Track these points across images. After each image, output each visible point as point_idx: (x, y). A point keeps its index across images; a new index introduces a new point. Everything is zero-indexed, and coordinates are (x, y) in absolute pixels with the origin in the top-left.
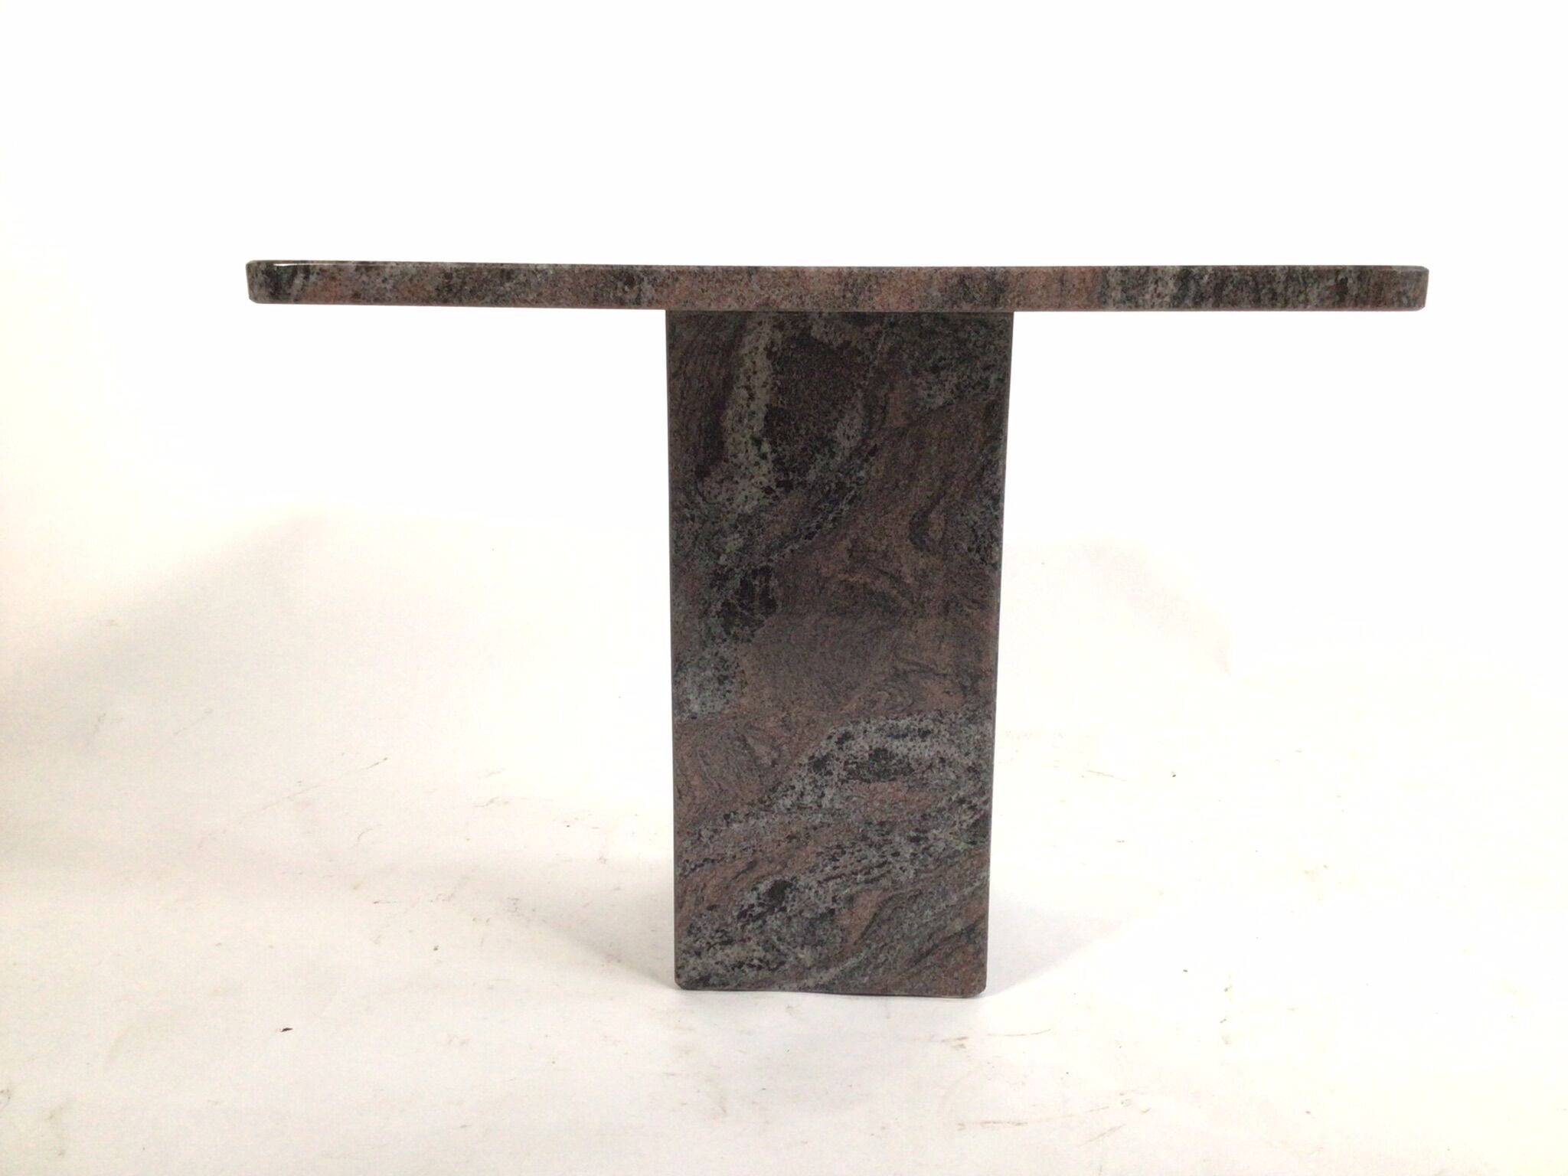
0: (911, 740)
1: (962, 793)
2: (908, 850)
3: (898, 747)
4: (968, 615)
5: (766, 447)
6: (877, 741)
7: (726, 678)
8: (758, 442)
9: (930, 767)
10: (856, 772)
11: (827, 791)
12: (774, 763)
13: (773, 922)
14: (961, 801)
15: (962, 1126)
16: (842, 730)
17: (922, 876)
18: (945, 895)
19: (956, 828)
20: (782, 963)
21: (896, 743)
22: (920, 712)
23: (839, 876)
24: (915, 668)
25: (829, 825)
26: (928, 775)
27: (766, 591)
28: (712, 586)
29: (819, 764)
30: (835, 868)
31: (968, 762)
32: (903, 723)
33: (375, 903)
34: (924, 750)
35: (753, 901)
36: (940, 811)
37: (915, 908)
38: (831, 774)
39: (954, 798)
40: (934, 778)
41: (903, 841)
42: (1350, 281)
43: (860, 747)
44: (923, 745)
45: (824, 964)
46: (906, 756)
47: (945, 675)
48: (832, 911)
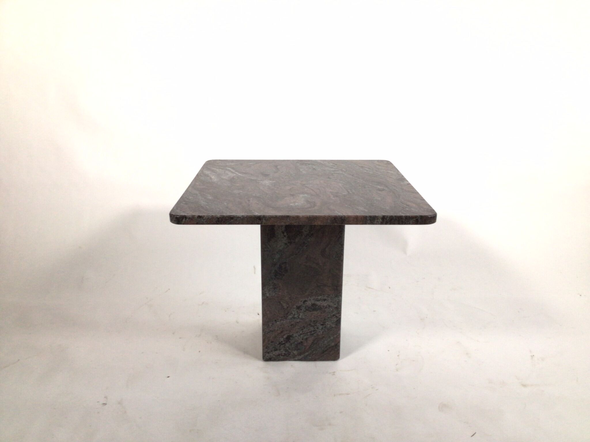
0: (322, 301)
1: (334, 314)
2: (321, 327)
3: (318, 303)
4: (335, 272)
5: (285, 234)
6: (313, 302)
7: (275, 288)
8: (283, 233)
9: (326, 308)
10: (308, 309)
11: (301, 314)
12: (287, 307)
13: (287, 345)
14: (334, 315)
15: (335, 395)
16: (304, 299)
17: (325, 333)
18: (330, 337)
19: (332, 322)
20: (289, 354)
21: (318, 302)
22: (324, 295)
23: (303, 334)
24: (322, 285)
25: (301, 322)
27: (285, 268)
29: (299, 308)
30: (303, 332)
31: (335, 306)
32: (319, 298)
33: (180, 338)
34: (325, 304)
36: (328, 318)
37: (322, 341)
38: (302, 310)
39: (332, 315)
40: (327, 310)
41: (319, 325)
43: (309, 303)
44: (324, 302)
45: (300, 354)
46: (320, 305)
47: (330, 286)
48: (302, 342)
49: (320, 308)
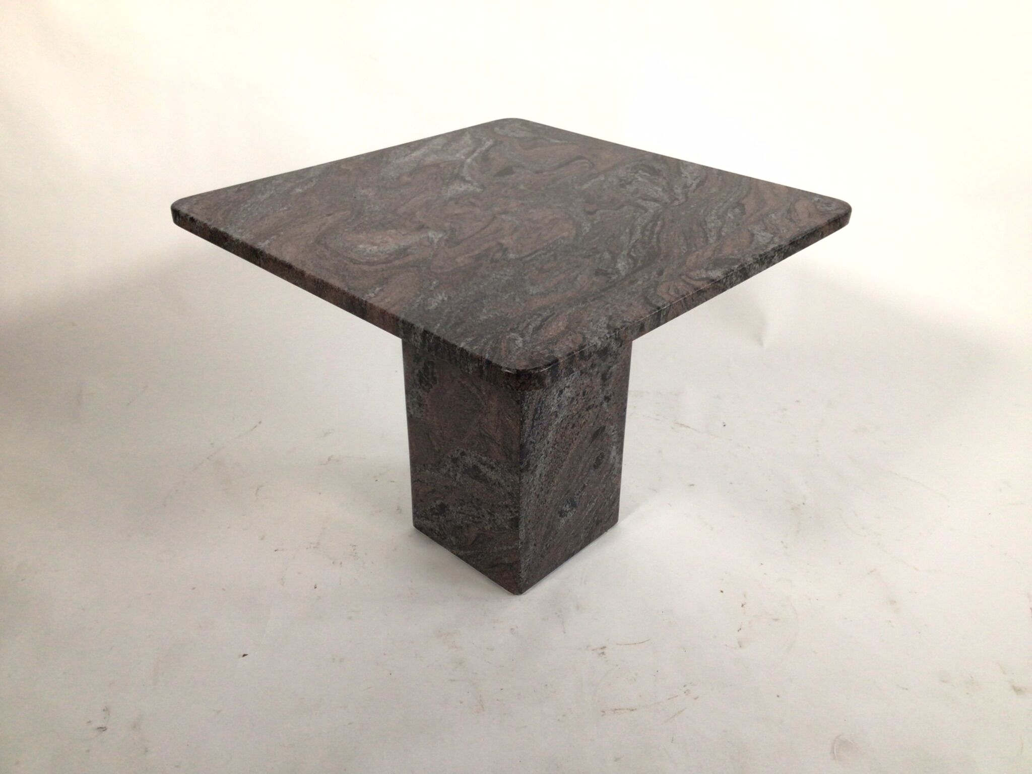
0: (488, 468)
1: (507, 503)
2: (487, 517)
3: (484, 469)
4: (507, 421)
6: (475, 462)
9: (495, 484)
10: (467, 471)
11: (458, 474)
12: (439, 451)
13: (442, 519)
14: (507, 506)
16: (462, 449)
17: (493, 531)
18: (501, 545)
19: (505, 517)
20: (445, 538)
21: (482, 466)
22: (490, 457)
23: (463, 514)
24: (488, 435)
25: (459, 489)
26: (494, 487)
27: (433, 373)
28: (414, 361)
29: (455, 460)
30: (462, 509)
31: (509, 489)
32: (484, 458)
34: (492, 475)
35: (435, 506)
36: (499, 506)
37: (491, 543)
38: (459, 467)
39: (504, 503)
40: (496, 490)
41: (486, 512)
43: (469, 460)
44: (492, 472)
45: (460, 548)
46: (485, 474)
47: (499, 445)
48: (461, 527)
49: (484, 479)
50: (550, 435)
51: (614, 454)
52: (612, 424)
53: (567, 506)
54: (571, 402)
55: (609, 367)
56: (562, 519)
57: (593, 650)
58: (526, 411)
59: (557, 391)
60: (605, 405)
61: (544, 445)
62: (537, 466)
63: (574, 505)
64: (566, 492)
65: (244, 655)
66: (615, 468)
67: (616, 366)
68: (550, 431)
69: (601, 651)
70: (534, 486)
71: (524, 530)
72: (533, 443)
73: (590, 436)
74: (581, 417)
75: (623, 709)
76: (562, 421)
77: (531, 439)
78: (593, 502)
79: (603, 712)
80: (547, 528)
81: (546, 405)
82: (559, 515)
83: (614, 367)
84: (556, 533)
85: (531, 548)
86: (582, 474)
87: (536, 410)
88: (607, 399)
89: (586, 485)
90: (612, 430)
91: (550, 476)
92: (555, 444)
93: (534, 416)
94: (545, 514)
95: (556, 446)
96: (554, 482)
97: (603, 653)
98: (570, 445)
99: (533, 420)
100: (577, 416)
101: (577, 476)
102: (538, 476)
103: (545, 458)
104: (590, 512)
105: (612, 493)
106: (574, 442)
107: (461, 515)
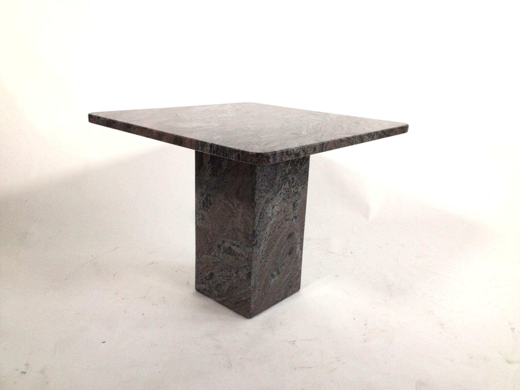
0: (236, 247)
1: (245, 265)
2: (235, 275)
3: (234, 248)
4: (247, 218)
5: (210, 165)
6: (229, 245)
8: (209, 163)
9: (239, 255)
10: (225, 251)
11: (220, 254)
12: (211, 243)
13: (211, 282)
14: (245, 266)
16: (223, 239)
17: (237, 283)
18: (241, 290)
19: (244, 273)
20: (212, 293)
21: (233, 246)
22: (237, 240)
24: (237, 229)
25: (220, 262)
26: (239, 257)
27: (210, 200)
28: (201, 196)
29: (219, 246)
30: (221, 274)
31: (247, 256)
32: (234, 242)
34: (238, 250)
35: (207, 275)
36: (241, 267)
37: (236, 290)
38: (221, 250)
39: (244, 265)
41: (234, 272)
42: (240, 154)
43: (227, 245)
45: (220, 296)
46: (235, 251)
47: (242, 233)
48: (221, 284)
49: (234, 254)
50: (268, 229)
51: (298, 249)
52: (298, 232)
53: (275, 272)
54: (278, 214)
55: (297, 201)
56: (273, 279)
57: (289, 342)
58: (257, 212)
59: (271, 206)
60: (294, 220)
61: (265, 234)
62: (260, 245)
63: (278, 273)
64: (275, 264)
65: (104, 342)
66: (299, 258)
67: (300, 200)
68: (268, 227)
69: (293, 343)
70: (259, 255)
71: (253, 280)
72: (259, 231)
73: (287, 236)
74: (283, 223)
75: (305, 367)
76: (273, 223)
77: (258, 228)
78: (287, 274)
79: (295, 368)
80: (265, 282)
81: (266, 212)
82: (271, 276)
83: (299, 201)
84: (269, 287)
85: (257, 291)
86: (282, 256)
87: (261, 213)
88: (295, 217)
89: (285, 263)
90: (297, 236)
91: (267, 252)
92: (270, 235)
93: (260, 216)
94: (264, 273)
95: (270, 236)
96: (269, 256)
97: (294, 344)
98: (277, 238)
99: (260, 218)
100: (281, 223)
101: (280, 256)
102: (261, 251)
103: (265, 241)
104: (286, 279)
105: (298, 271)
106: (279, 236)
107: (221, 277)
